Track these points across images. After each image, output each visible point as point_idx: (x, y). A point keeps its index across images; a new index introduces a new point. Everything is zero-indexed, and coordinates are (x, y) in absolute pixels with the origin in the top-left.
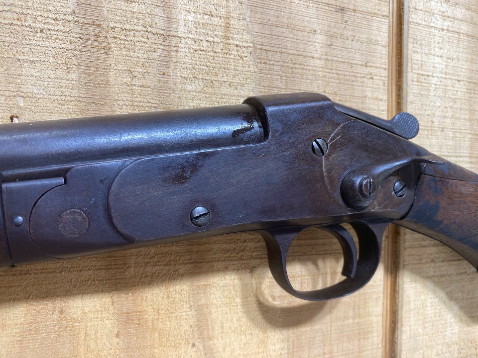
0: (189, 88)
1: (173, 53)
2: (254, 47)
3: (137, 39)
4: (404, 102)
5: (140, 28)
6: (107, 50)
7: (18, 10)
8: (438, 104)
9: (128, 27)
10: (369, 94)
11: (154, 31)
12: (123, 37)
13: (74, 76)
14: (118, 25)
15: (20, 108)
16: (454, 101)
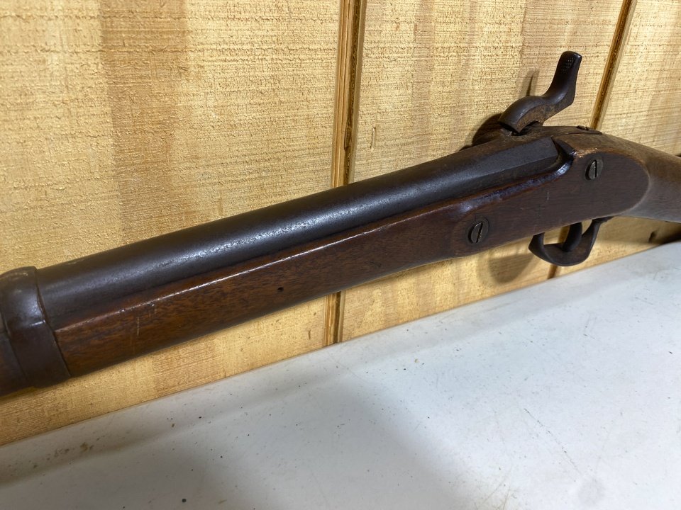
0: (477, 88)
1: (471, 62)
2: (523, 45)
3: (451, 54)
4: (615, 72)
5: (453, 45)
6: (431, 68)
7: (382, 45)
8: (639, 69)
9: (446, 45)
10: (591, 71)
11: (462, 45)
12: (442, 55)
13: (410, 92)
14: (440, 45)
15: (377, 121)
16: (651, 64)
